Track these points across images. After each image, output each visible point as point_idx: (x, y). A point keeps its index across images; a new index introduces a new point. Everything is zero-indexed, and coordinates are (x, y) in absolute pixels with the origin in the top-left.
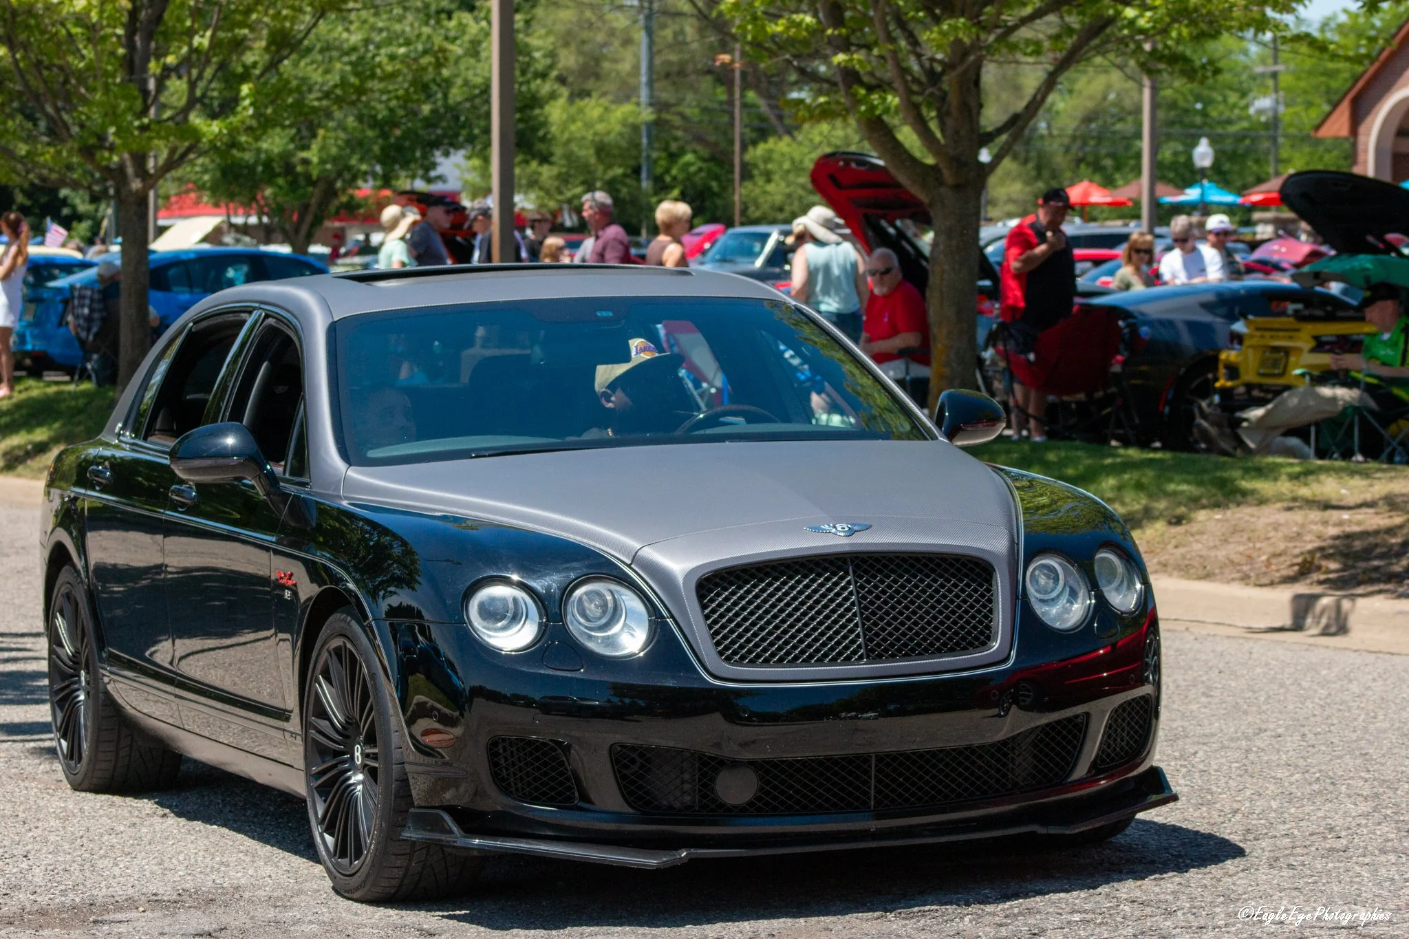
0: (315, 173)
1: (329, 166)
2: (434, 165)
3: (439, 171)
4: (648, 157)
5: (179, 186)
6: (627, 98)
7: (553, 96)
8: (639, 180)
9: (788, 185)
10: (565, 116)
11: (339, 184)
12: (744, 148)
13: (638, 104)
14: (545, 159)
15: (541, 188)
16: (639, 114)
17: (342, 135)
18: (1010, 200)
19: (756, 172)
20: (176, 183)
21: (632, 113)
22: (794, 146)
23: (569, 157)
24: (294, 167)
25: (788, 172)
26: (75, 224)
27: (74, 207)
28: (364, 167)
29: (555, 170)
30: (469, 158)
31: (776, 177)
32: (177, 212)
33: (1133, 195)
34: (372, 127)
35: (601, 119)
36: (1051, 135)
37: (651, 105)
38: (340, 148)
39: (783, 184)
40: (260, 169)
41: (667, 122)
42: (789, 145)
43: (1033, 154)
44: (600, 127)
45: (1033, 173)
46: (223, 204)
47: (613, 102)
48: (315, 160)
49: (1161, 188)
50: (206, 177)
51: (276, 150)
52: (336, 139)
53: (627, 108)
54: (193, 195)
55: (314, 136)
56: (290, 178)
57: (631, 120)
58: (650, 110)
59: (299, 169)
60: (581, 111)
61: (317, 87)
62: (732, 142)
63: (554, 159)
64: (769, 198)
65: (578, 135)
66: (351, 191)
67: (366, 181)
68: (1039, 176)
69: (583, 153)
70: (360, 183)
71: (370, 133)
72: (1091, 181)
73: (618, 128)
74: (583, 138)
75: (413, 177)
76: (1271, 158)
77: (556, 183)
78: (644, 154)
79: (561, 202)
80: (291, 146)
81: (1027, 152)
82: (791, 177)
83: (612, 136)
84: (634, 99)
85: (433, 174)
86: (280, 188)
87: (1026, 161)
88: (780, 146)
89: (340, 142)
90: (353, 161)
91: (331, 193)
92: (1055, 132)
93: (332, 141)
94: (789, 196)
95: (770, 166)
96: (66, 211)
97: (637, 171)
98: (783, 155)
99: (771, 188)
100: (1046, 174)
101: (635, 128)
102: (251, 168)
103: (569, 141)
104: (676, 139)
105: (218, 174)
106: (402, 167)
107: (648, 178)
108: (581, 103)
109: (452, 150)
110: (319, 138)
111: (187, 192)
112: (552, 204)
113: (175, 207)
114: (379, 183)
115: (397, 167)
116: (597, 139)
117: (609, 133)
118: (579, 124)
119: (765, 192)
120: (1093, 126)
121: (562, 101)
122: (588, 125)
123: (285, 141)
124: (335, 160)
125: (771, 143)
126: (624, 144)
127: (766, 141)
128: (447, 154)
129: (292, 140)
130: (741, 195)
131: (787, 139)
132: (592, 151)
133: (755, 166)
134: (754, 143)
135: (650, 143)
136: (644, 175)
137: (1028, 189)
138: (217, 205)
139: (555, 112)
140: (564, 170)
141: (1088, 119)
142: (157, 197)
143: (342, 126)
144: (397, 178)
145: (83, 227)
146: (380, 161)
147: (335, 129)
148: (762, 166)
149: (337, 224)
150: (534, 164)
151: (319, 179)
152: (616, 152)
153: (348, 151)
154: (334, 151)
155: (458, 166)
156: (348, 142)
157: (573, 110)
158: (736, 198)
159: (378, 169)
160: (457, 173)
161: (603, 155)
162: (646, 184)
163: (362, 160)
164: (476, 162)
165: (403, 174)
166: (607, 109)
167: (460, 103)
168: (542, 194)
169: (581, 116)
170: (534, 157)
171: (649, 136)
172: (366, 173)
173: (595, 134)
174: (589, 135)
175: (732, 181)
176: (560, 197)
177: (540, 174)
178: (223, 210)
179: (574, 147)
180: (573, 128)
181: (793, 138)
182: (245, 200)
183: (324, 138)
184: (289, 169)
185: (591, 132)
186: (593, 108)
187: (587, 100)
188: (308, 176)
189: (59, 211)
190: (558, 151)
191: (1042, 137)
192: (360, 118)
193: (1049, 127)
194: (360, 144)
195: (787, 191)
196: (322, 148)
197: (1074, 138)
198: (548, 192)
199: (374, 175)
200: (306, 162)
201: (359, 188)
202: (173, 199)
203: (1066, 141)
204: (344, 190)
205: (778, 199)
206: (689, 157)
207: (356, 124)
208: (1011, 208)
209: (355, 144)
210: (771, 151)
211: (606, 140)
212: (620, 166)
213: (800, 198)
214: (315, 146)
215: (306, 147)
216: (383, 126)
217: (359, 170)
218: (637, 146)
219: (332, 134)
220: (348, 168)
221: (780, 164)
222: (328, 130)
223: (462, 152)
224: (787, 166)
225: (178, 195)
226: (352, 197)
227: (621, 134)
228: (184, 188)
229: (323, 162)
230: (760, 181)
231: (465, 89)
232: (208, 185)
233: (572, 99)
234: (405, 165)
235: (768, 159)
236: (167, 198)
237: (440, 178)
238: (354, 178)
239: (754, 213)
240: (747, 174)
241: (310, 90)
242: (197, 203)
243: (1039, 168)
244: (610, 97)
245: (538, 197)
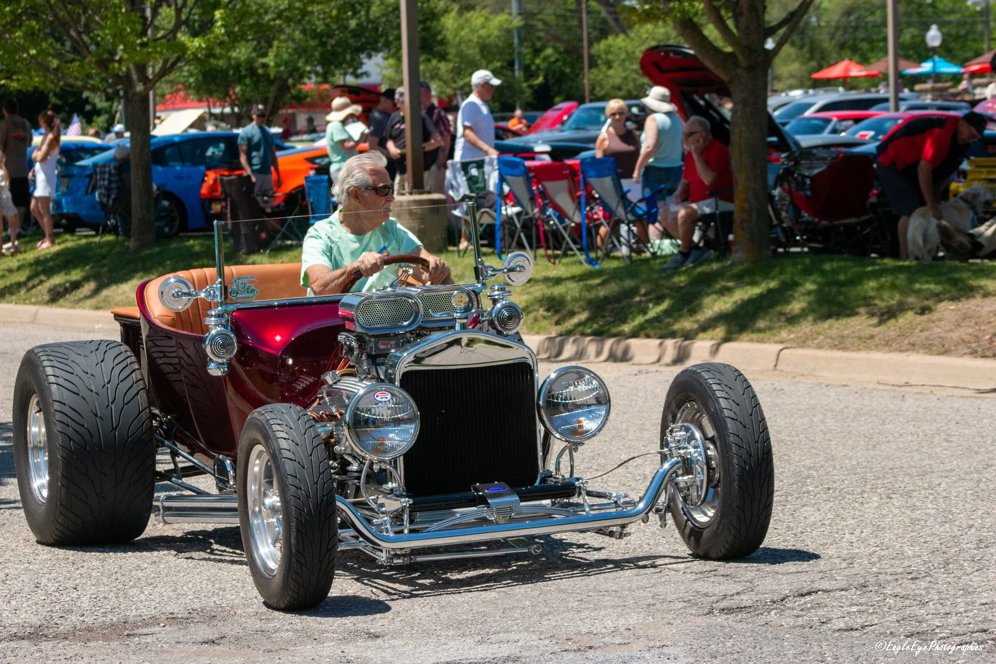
0: (272, 73)
1: (282, 68)
2: (361, 64)
3: (364, 68)
4: (520, 53)
5: (172, 87)
6: (502, 10)
7: (446, 11)
8: (513, 71)
9: (625, 70)
10: (456, 25)
11: (290, 81)
12: (590, 44)
13: (510, 14)
14: (443, 57)
15: (440, 79)
16: (511, 21)
17: (291, 44)
18: (792, 76)
19: (599, 62)
20: (169, 85)
21: (507, 20)
22: (628, 41)
23: (461, 55)
24: (256, 69)
25: (624, 60)
26: (95, 118)
27: (94, 105)
28: (308, 68)
29: (451, 66)
30: (386, 58)
31: (615, 65)
32: (171, 106)
33: (882, 70)
34: (313, 38)
35: (483, 26)
36: (819, 26)
37: (520, 14)
38: (290, 54)
39: (620, 70)
40: (231, 72)
41: (532, 26)
42: (624, 40)
43: (807, 41)
44: (483, 32)
45: (808, 55)
46: (204, 99)
47: (491, 13)
48: (272, 64)
49: (902, 63)
50: (192, 80)
51: (243, 58)
52: (287, 48)
53: (502, 17)
54: (182, 93)
55: (271, 46)
56: (255, 79)
57: (505, 26)
58: (519, 18)
59: (260, 71)
60: (467, 21)
61: (271, 9)
62: (581, 40)
63: (449, 57)
64: (611, 81)
65: (467, 39)
66: (299, 86)
67: (310, 78)
68: (812, 58)
69: (471, 52)
70: (306, 80)
71: (312, 43)
72: (850, 60)
73: (496, 32)
74: (470, 41)
75: (345, 74)
76: (986, 38)
77: (451, 75)
78: (516, 51)
79: (455, 89)
80: (254, 55)
81: (802, 39)
82: (627, 64)
83: (492, 38)
84: (507, 11)
85: (359, 71)
86: (247, 86)
87: (801, 47)
88: (617, 41)
89: (290, 50)
90: (300, 64)
91: (284, 88)
92: (823, 24)
93: (284, 50)
94: (625, 78)
95: (610, 57)
96: (88, 108)
97: (511, 64)
98: (620, 48)
99: (611, 72)
100: (817, 55)
101: (509, 32)
102: (224, 73)
103: (460, 43)
104: (539, 39)
105: (200, 78)
106: (336, 67)
107: (519, 69)
108: (468, 15)
109: (373, 53)
110: (275, 48)
111: (178, 91)
112: (449, 91)
113: (169, 103)
114: (320, 79)
115: (333, 67)
116: (481, 41)
117: (489, 36)
118: (467, 30)
119: (608, 76)
120: (852, 18)
121: (453, 14)
122: (473, 31)
123: (249, 51)
124: (286, 63)
125: (611, 39)
126: (501, 44)
127: (606, 38)
128: (370, 57)
129: (255, 50)
130: (589, 80)
131: (622, 37)
132: (477, 50)
133: (599, 57)
134: (598, 40)
135: (521, 43)
136: (516, 67)
137: (804, 68)
138: (200, 101)
139: (450, 22)
140: (457, 65)
141: (848, 13)
142: (155, 95)
143: (291, 38)
144: (334, 75)
145: (101, 120)
146: (319, 63)
147: (286, 41)
148: (604, 56)
149: (290, 111)
150: (434, 62)
151: (275, 78)
152: (495, 50)
153: (296, 56)
154: (286, 56)
155: (378, 65)
156: (295, 50)
157: (461, 21)
158: (586, 81)
159: (319, 69)
160: (378, 70)
161: (485, 53)
162: (518, 73)
163: (306, 63)
164: (391, 61)
165: (337, 72)
166: (487, 19)
167: (379, 18)
168: (441, 83)
169: (468, 24)
170: (434, 57)
171: (519, 37)
172: (310, 72)
173: (479, 37)
174: (475, 40)
175: (582, 69)
176: (454, 85)
177: (439, 69)
178: (205, 104)
179: (464, 47)
180: (462, 33)
181: (626, 34)
182: (222, 96)
183: (278, 47)
184: (252, 71)
185: (476, 35)
186: (476, 18)
187: (472, 13)
188: (266, 76)
189: (84, 107)
190: (452, 51)
191: (814, 28)
192: (304, 32)
193: (819, 20)
194: (305, 51)
195: (624, 75)
196: (276, 56)
197: (837, 28)
198: (445, 82)
199: (317, 74)
200: (265, 66)
201: (304, 84)
202: (168, 97)
203: (832, 30)
204: (294, 85)
205: (618, 81)
206: (549, 51)
207: (301, 36)
208: (791, 81)
209: (301, 51)
210: (610, 46)
211: (487, 41)
212: (499, 61)
213: (634, 80)
214: (271, 54)
215: (265, 55)
216: (321, 37)
217: (304, 71)
218: (511, 45)
219: (285, 45)
220: (297, 69)
221: (618, 55)
222: (281, 41)
223: (381, 55)
224: (623, 56)
225: (171, 93)
226: (300, 91)
227: (499, 37)
228: (175, 88)
229: (278, 65)
230: (604, 68)
231: (383, 7)
232: (193, 85)
233: (460, 13)
234: (338, 66)
235: (607, 52)
236: (163, 96)
237: (366, 74)
238: (301, 76)
239: (599, 92)
240: (593, 64)
241: (266, 13)
242: (185, 100)
243: (812, 51)
244: (488, 10)
245: (438, 86)
